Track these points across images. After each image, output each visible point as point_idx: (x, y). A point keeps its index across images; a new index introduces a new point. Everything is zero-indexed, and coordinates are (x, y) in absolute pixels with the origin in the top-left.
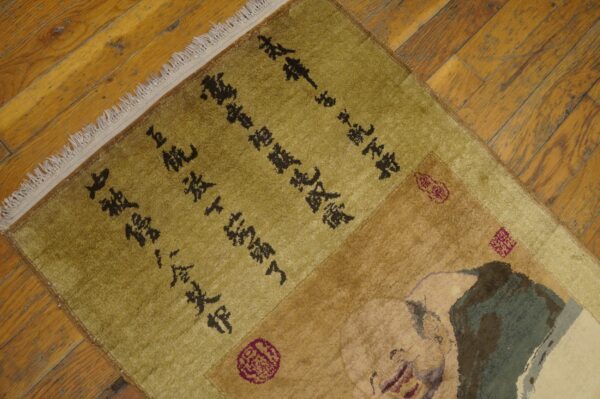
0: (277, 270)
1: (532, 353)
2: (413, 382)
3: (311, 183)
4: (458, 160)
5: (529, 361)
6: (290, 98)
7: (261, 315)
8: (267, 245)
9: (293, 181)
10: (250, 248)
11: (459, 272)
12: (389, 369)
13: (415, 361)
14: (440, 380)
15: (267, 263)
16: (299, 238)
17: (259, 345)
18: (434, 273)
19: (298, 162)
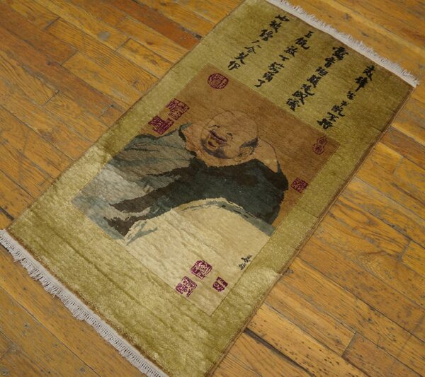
0: (261, 83)
1: (239, 205)
2: (217, 145)
3: (306, 92)
4: (339, 158)
5: (235, 204)
6: (346, 81)
7: (239, 80)
8: (272, 78)
9: (305, 86)
10: (269, 73)
11: (278, 162)
12: (222, 133)
13: (227, 144)
14: (219, 157)
15: (264, 79)
16: (278, 90)
17: (225, 80)
18: (274, 149)
19: (315, 87)
